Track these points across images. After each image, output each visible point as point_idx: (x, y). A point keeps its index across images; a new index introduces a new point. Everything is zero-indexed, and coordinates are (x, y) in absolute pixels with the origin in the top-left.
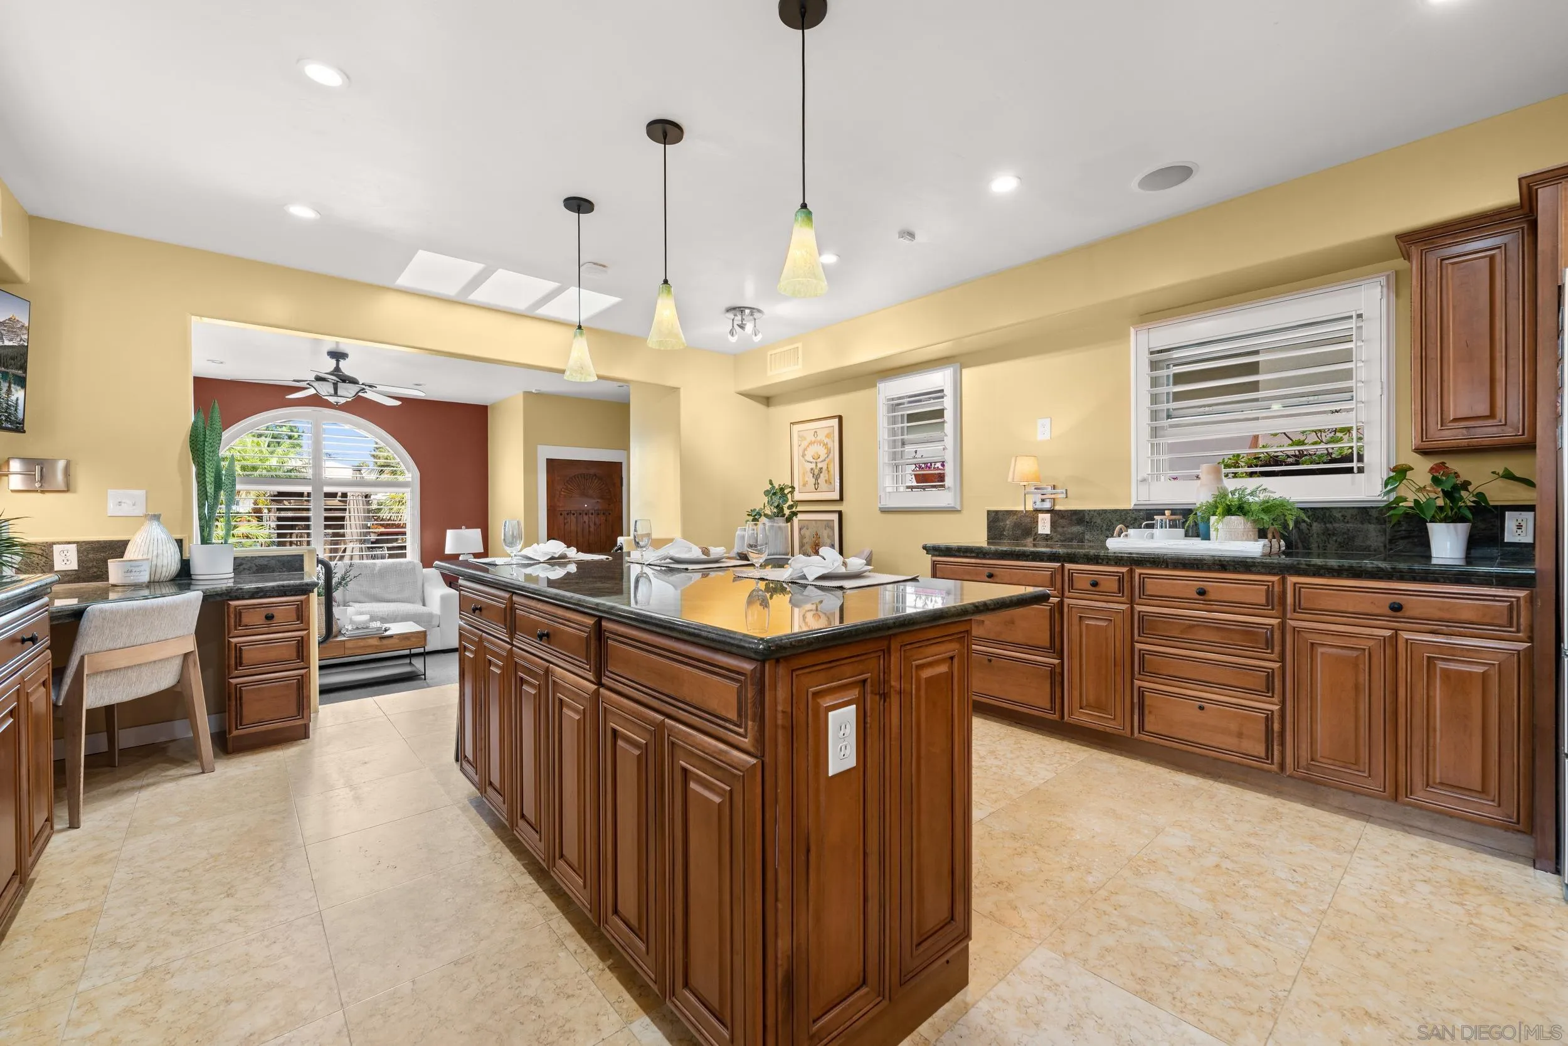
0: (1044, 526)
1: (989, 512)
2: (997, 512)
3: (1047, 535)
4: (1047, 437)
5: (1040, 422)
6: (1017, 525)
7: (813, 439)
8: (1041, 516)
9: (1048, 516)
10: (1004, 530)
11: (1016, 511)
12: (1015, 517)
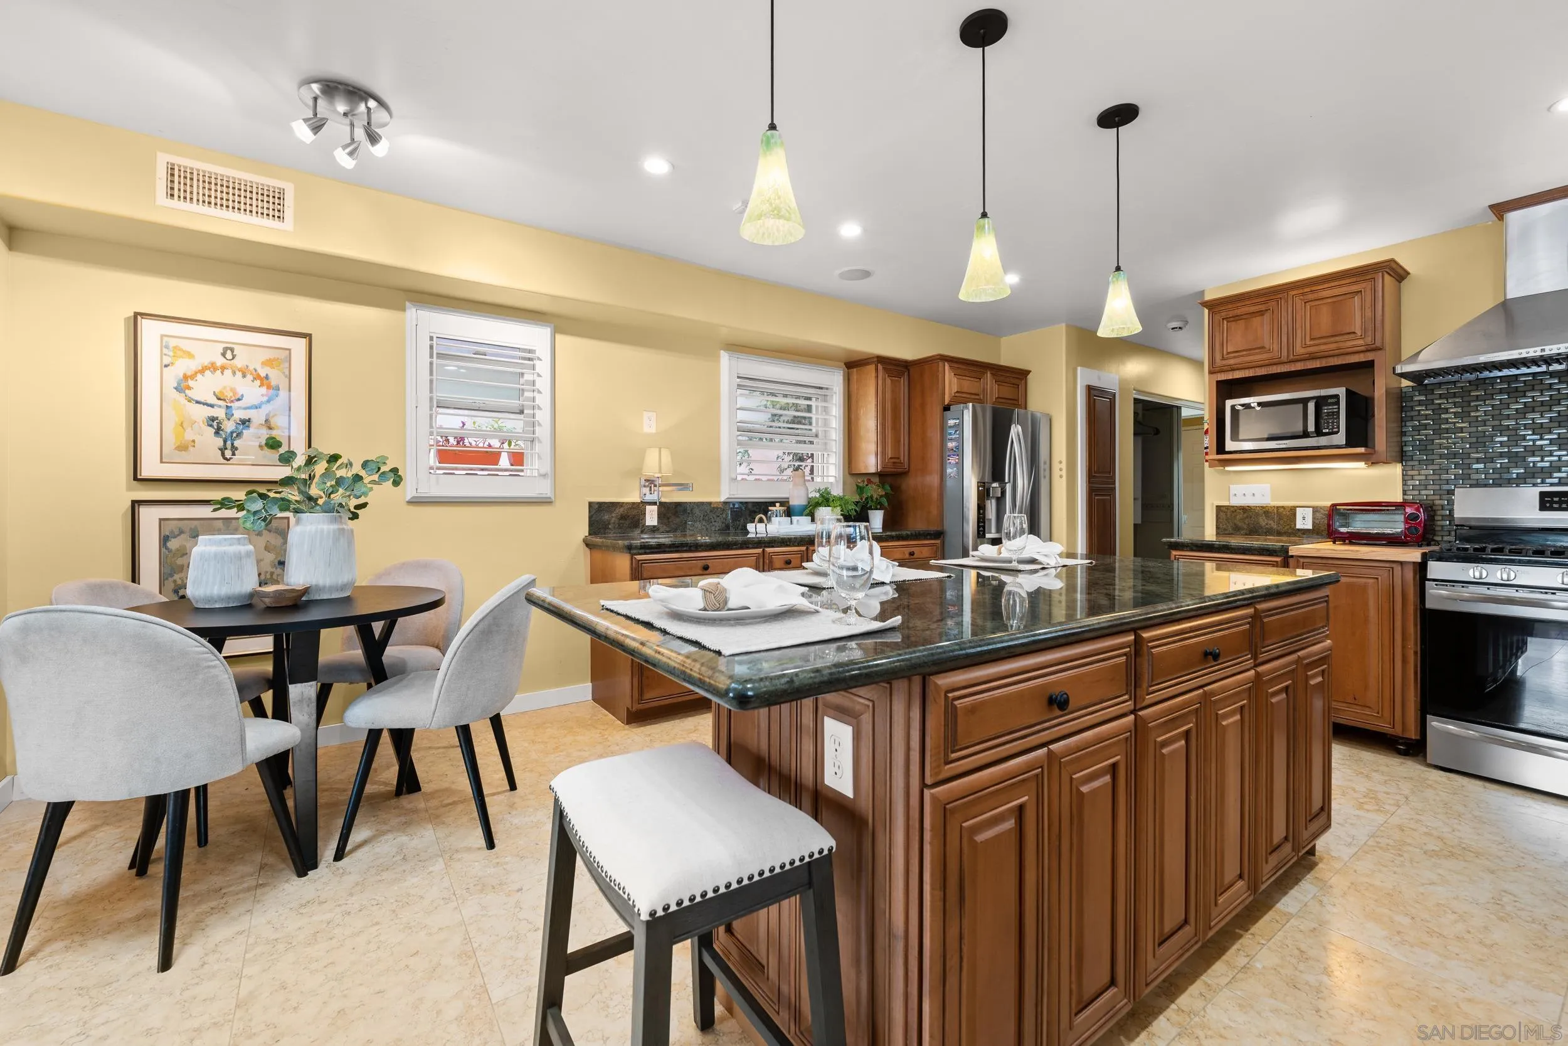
0: (651, 517)
1: (591, 504)
2: (601, 504)
3: (654, 526)
4: (653, 430)
5: (646, 415)
6: (623, 517)
7: (220, 361)
8: (648, 508)
9: (655, 508)
10: (609, 524)
11: (623, 503)
12: (622, 509)
